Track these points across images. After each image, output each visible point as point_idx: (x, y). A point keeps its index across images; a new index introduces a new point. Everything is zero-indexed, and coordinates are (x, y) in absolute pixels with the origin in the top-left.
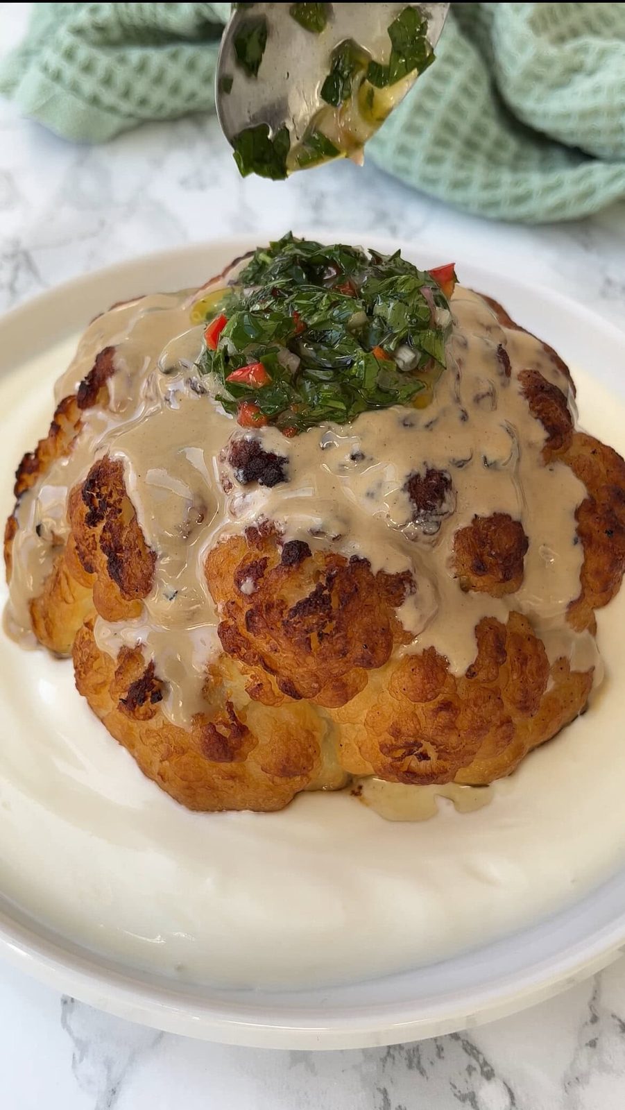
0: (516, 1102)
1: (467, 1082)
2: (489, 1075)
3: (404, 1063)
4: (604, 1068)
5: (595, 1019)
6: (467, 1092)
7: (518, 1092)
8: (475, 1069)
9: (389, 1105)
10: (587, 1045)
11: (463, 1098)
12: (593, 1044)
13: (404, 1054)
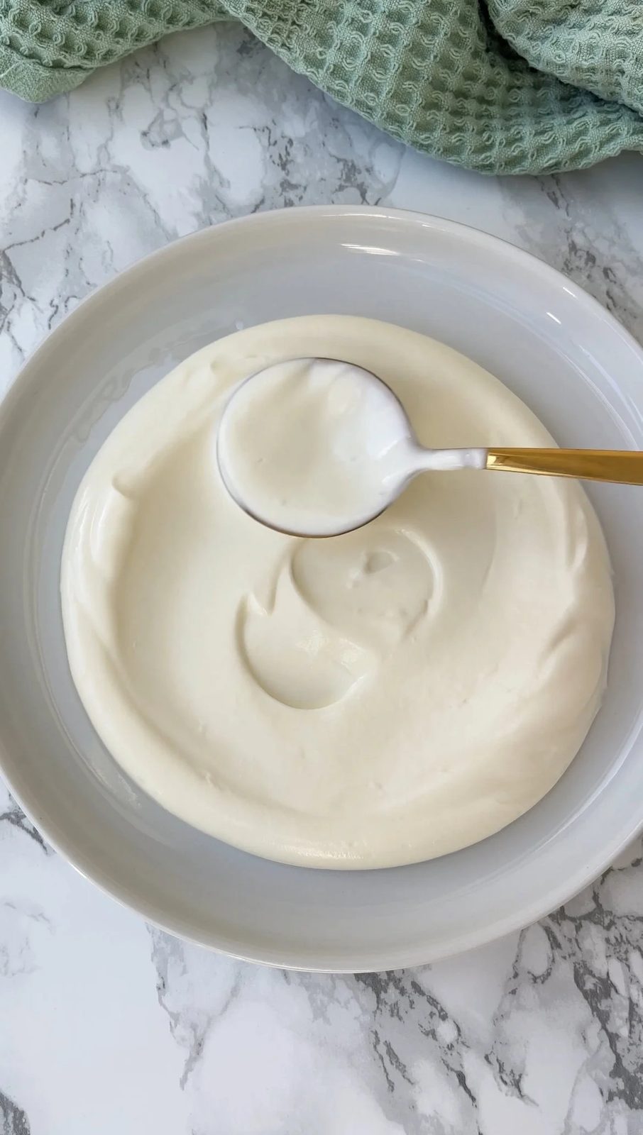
0: (461, 1033)
1: (429, 1023)
2: (444, 1017)
3: (388, 1013)
4: (520, 1007)
5: (516, 975)
6: (429, 1029)
7: (463, 1027)
8: (435, 1014)
9: (379, 1041)
10: (510, 993)
11: (427, 1034)
12: (514, 992)
13: (388, 1008)
